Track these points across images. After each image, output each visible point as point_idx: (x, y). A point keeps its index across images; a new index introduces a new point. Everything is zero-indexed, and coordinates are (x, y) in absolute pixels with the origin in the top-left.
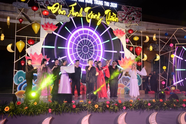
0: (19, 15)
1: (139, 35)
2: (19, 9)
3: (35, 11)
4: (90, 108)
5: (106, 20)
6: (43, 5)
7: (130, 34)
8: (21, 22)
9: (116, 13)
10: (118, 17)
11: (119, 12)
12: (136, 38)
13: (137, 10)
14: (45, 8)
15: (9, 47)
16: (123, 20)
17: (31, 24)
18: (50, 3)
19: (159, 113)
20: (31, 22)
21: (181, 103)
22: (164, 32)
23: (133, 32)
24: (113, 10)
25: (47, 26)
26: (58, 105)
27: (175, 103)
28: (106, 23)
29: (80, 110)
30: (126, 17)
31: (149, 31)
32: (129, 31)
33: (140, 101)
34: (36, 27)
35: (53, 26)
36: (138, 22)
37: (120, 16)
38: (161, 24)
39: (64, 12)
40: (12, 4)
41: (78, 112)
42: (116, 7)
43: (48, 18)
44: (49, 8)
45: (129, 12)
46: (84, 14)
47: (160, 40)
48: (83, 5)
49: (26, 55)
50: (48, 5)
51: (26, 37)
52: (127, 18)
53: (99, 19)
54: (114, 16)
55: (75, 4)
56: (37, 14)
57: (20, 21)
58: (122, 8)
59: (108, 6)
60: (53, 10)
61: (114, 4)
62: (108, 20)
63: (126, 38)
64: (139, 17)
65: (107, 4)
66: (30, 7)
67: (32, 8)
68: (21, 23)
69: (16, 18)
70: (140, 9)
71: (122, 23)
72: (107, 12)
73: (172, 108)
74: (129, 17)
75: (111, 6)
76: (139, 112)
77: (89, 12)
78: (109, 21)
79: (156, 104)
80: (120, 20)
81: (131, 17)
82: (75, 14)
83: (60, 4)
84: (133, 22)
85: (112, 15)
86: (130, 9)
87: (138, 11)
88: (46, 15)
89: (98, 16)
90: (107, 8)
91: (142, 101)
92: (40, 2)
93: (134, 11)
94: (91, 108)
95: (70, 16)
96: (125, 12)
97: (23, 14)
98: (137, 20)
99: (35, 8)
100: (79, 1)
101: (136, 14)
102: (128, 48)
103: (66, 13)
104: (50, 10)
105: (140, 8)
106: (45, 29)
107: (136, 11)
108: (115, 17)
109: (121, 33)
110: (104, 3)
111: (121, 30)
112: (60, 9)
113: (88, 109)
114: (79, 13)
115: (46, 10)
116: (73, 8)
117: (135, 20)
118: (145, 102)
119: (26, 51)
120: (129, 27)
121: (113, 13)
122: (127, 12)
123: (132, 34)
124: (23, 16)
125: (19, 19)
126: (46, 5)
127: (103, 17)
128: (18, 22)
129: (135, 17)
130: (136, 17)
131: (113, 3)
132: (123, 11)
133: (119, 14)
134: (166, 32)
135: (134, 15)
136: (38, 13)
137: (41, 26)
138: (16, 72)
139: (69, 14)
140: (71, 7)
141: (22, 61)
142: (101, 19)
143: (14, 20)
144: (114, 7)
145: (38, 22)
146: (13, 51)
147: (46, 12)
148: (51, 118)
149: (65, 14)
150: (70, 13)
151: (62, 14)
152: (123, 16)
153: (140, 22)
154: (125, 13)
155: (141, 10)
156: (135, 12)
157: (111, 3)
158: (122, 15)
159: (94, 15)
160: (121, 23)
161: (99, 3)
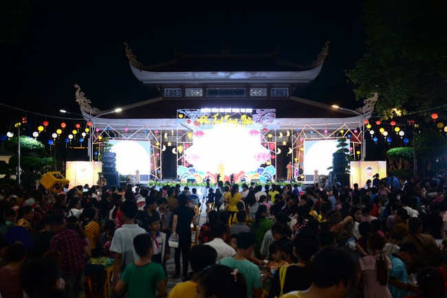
3: (189, 124)
7: (265, 132)
9: (251, 117)
10: (253, 119)
11: (254, 116)
12: (270, 136)
15: (174, 151)
16: (257, 122)
18: (199, 116)
23: (267, 130)
24: (249, 115)
25: (197, 134)
30: (260, 119)
32: (263, 130)
34: (190, 135)
37: (255, 118)
44: (198, 120)
45: (263, 114)
47: (292, 135)
48: (224, 114)
49: (184, 155)
50: (198, 118)
51: (184, 142)
54: (249, 120)
55: (217, 115)
58: (257, 112)
59: (244, 112)
60: (201, 121)
61: (250, 109)
62: (244, 124)
63: (261, 136)
64: (273, 116)
65: (243, 110)
71: (257, 124)
72: (243, 117)
74: (263, 119)
75: (246, 112)
77: (229, 118)
80: (255, 122)
82: (217, 122)
83: (206, 116)
85: (247, 119)
86: (264, 112)
87: (272, 112)
89: (235, 121)
90: (243, 114)
92: (192, 116)
98: (271, 120)
101: (269, 115)
102: (263, 144)
105: (273, 109)
107: (269, 112)
110: (240, 110)
112: (206, 120)
114: (220, 121)
116: (216, 118)
119: (184, 152)
121: (249, 117)
126: (196, 118)
129: (269, 117)
132: (258, 114)
137: (193, 134)
138: (178, 166)
140: (214, 117)
141: (182, 160)
144: (250, 112)
145: (191, 131)
146: (176, 153)
147: (196, 123)
150: (214, 122)
154: (260, 115)
155: (275, 111)
157: (247, 109)
158: (257, 118)
161: (236, 110)
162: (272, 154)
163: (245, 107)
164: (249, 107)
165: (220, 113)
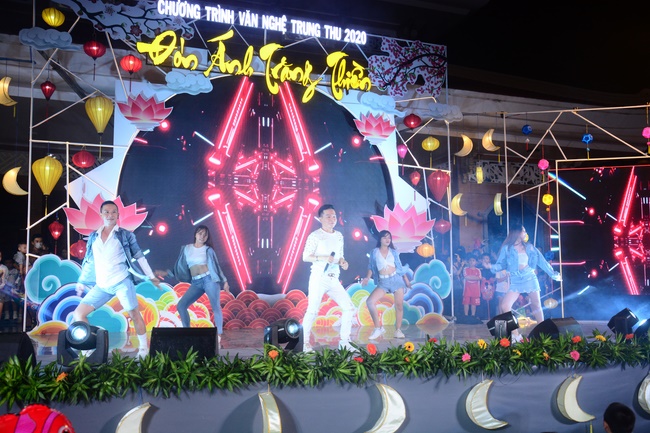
0: (43, 72)
1: (440, 131)
2: (42, 53)
3: (95, 58)
4: (273, 372)
5: (330, 86)
6: (122, 36)
7: (412, 129)
8: (48, 94)
9: (364, 63)
10: (371, 73)
11: (374, 59)
12: (429, 144)
13: (432, 52)
14: (127, 48)
15: (9, 181)
16: (386, 85)
17: (81, 100)
18: (144, 32)
19: (498, 383)
20: (82, 92)
21: (566, 349)
22: (520, 124)
23: (420, 122)
24: (353, 54)
25: (135, 108)
26: (169, 364)
27: (547, 348)
28: (333, 95)
29: (242, 380)
30: (396, 75)
31: (473, 120)
32: (406, 120)
33: (439, 348)
34: (99, 109)
35: (156, 105)
36: (435, 91)
37: (376, 71)
38: (509, 98)
39: (193, 61)
40: (17, 34)
41: (234, 387)
42: (364, 42)
43: (139, 79)
44: (142, 47)
45: (406, 58)
46: (258, 66)
47: (506, 147)
49: (67, 203)
50: (139, 37)
51: (68, 143)
52: (398, 79)
53: (309, 83)
54: (357, 73)
55: (230, 34)
56: (101, 69)
57: (44, 91)
58: (385, 47)
59: (339, 39)
60: (154, 54)
61: (358, 32)
62: (337, 87)
63: (399, 144)
64: (440, 74)
65: (334, 33)
66: (80, 46)
67: (84, 47)
68: (48, 98)
69: (33, 82)
70: (443, 48)
71: (386, 94)
72: (333, 59)
73: (539, 364)
74: (406, 76)
75: (346, 40)
76: (434, 381)
77: (276, 58)
78: (342, 88)
79: (488, 355)
80: (377, 84)
81: (413, 75)
82: (228, 67)
83: (179, 33)
84: (419, 93)
85: (349, 67)
86: (408, 50)
87: (436, 54)
88: (131, 72)
89: (304, 71)
90: (332, 46)
91: (446, 346)
92: (111, 27)
93: (422, 56)
94: (279, 372)
95: (213, 74)
96: (393, 58)
97: (56, 68)
98: (433, 85)
99: (95, 48)
100: (241, 24)
101: (427, 66)
102: (406, 174)
103: (199, 63)
104: (147, 54)
105: (440, 47)
106: (130, 115)
107: (427, 55)
108: (361, 75)
109: (382, 126)
110: (323, 32)
111: (381, 118)
112: (180, 50)
113: (269, 376)
114: (242, 63)
115: (133, 53)
116: (222, 48)
117: (426, 83)
118: (452, 350)
119: (65, 191)
120: (408, 107)
121: (354, 63)
122: (398, 60)
123: (418, 130)
124: (55, 73)
125: (42, 86)
126: (132, 38)
127: (323, 75)
128: (38, 94)
129: (424, 73)
130: (428, 75)
131: (353, 31)
132: (387, 54)
133: (375, 65)
134: (524, 123)
135: (422, 68)
136: (106, 64)
137: (117, 107)
138: (32, 260)
139: (208, 66)
140: (216, 44)
141: (53, 225)
142: (316, 83)
143: (27, 89)
144: (358, 42)
145: (107, 94)
146: (22, 192)
147: (131, 62)
148: (147, 408)
149: (194, 68)
150: (214, 63)
151: (186, 66)
152: (388, 72)
153: (442, 90)
154: (394, 61)
155: (445, 51)
156: (426, 59)
157: (347, 31)
158: (383, 69)
159: (292, 68)
160: (381, 94)
161: (308, 29)
162: (437, 211)
163: (343, 23)
164: (356, 24)
165: (237, 27)
